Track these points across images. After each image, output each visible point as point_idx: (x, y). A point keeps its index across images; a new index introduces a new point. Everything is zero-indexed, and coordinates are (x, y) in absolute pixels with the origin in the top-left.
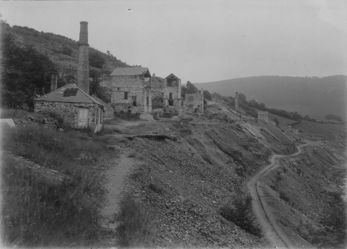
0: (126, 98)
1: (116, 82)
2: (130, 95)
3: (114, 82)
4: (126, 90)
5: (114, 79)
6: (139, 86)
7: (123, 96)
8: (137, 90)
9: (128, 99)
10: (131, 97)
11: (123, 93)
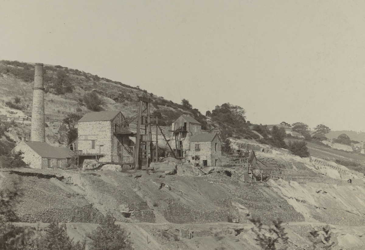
0: (93, 147)
1: (83, 129)
2: (97, 143)
3: (81, 129)
4: (94, 138)
5: (81, 126)
6: (106, 134)
7: (90, 145)
8: (105, 138)
9: (95, 148)
10: (98, 145)
11: (91, 142)
